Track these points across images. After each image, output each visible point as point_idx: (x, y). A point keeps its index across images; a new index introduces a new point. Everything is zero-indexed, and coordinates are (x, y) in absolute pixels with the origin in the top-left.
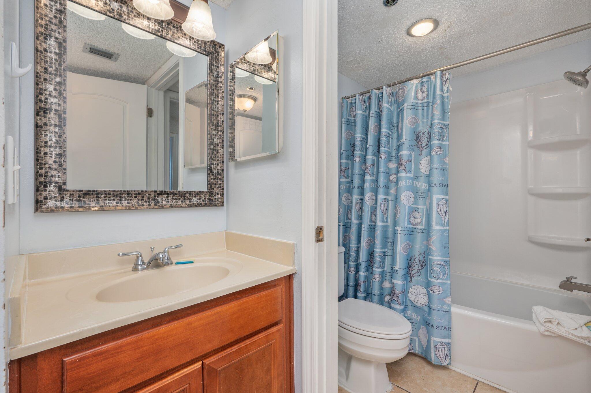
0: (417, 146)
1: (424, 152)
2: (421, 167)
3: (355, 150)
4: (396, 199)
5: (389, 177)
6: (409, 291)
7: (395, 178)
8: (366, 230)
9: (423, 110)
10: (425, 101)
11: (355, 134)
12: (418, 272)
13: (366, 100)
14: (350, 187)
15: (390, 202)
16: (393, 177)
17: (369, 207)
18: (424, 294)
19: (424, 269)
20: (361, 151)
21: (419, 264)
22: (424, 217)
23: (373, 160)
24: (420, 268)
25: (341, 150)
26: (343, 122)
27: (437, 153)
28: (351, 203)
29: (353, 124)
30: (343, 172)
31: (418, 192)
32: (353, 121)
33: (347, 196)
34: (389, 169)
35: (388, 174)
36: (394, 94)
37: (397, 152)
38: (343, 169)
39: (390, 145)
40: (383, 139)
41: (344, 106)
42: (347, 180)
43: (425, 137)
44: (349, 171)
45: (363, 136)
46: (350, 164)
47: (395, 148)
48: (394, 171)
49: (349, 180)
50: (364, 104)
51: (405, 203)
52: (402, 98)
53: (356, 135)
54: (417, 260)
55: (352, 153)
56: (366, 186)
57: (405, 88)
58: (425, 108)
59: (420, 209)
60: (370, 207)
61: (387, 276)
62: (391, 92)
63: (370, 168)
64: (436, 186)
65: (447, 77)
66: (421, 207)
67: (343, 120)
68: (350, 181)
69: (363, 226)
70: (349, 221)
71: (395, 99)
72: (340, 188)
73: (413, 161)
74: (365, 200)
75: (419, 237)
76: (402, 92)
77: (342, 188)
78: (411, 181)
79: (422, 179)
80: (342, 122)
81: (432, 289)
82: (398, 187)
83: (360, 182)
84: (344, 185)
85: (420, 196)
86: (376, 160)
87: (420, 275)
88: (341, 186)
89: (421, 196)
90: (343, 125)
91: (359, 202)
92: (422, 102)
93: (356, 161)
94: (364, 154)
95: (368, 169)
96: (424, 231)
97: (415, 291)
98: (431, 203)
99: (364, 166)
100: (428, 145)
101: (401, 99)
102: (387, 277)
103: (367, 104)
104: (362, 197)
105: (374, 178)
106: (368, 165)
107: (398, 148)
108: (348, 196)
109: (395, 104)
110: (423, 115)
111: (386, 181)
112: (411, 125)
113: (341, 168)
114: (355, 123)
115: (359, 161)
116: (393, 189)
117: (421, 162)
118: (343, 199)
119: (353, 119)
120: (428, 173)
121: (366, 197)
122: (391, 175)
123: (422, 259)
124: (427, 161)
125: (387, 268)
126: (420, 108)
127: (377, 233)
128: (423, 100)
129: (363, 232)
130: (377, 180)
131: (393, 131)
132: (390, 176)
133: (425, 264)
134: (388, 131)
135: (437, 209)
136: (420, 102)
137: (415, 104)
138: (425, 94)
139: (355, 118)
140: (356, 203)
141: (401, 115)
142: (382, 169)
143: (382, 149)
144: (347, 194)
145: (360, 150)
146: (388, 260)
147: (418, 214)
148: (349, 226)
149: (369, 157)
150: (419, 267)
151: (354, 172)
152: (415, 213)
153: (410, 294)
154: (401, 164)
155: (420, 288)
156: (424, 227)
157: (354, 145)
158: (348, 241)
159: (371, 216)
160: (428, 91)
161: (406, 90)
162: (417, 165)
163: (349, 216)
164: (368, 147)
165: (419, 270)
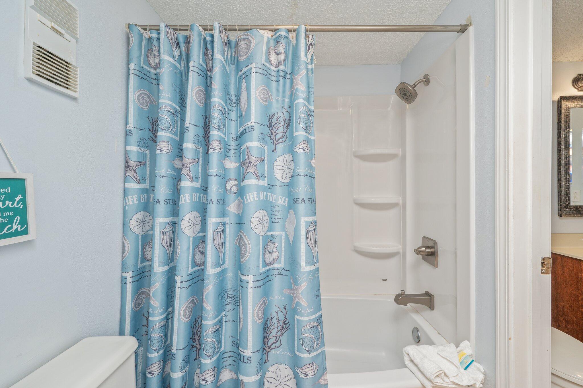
0: (270, 137)
1: (280, 147)
2: (276, 171)
3: (159, 129)
4: (240, 223)
5: (226, 184)
6: (265, 377)
7: (235, 185)
8: (185, 285)
9: (278, 81)
10: (282, 67)
11: (158, 98)
12: (277, 340)
13: (181, 40)
14: (148, 198)
15: (227, 226)
16: (231, 185)
17: (189, 240)
18: (289, 377)
19: (286, 334)
20: (171, 133)
21: (277, 327)
22: (283, 249)
23: (197, 151)
24: (279, 334)
25: (128, 126)
26: (132, 71)
27: (304, 150)
28: (152, 229)
29: (155, 82)
30: (133, 169)
31: (274, 209)
32: (154, 77)
33: (141, 218)
34: (225, 169)
35: (224, 178)
36: (233, 45)
37: (237, 143)
38: (132, 163)
39: (226, 130)
40: (216, 115)
41: (134, 40)
42: (142, 186)
43: (280, 125)
44: (146, 169)
45: (175, 105)
46: (148, 155)
47: (233, 136)
48: (232, 174)
49: (146, 186)
50: (176, 47)
51: (257, 231)
52: (245, 55)
53: (160, 101)
54: (274, 321)
55: (151, 134)
56: (183, 200)
57: (250, 38)
58: (281, 79)
59: (275, 236)
60: (191, 239)
61: (226, 359)
62: (226, 41)
63: (192, 166)
64: (305, 203)
65: (310, 41)
66: (278, 233)
67: (132, 66)
68: (148, 187)
69: (178, 279)
70: (148, 263)
71: (233, 55)
72: (126, 203)
73: (266, 160)
74: (183, 227)
75: (277, 282)
76: (245, 45)
77: (131, 203)
78: (264, 192)
79: (278, 190)
80: (128, 70)
81: (304, 371)
82: (246, 202)
83: (171, 192)
84: (134, 197)
85: (276, 217)
86: (201, 152)
87: (280, 345)
88: (126, 198)
89: (278, 215)
90: (132, 77)
91: (169, 230)
92: (277, 69)
93: (161, 151)
94: (178, 139)
95: (186, 167)
96: (283, 272)
97: (274, 375)
98: (297, 230)
99: (178, 163)
100: (285, 138)
101: (243, 56)
102: (225, 362)
103: (183, 49)
104: (174, 219)
105: (198, 185)
106: (186, 161)
107: (240, 137)
108: (145, 216)
109: (232, 64)
110: (278, 90)
111: (222, 192)
112: (262, 100)
113: (127, 162)
114: (158, 80)
115: (168, 151)
116: (232, 205)
117: (276, 163)
118: (133, 224)
119: (153, 71)
120: (287, 181)
121: (184, 222)
122: (229, 180)
123: (282, 318)
124: (284, 162)
125: (227, 345)
126: (274, 79)
127: (208, 289)
128: (278, 66)
129: (178, 291)
130: (205, 189)
131: (230, 107)
132: (227, 182)
133: (287, 326)
134: (224, 105)
135: (307, 238)
136: (273, 68)
137: (266, 69)
138: (282, 57)
139: (158, 71)
140: (162, 233)
141: (244, 81)
142: (214, 169)
143: (214, 133)
144: (141, 213)
145: (170, 130)
146: (227, 330)
147: (273, 245)
148: (147, 274)
149: (189, 146)
150: (278, 331)
151: (156, 171)
152: (270, 244)
153: (266, 382)
154: (250, 163)
155: (282, 367)
156: (283, 266)
157: (156, 122)
158: (144, 302)
159: (194, 256)
160: (286, 52)
161: (254, 43)
162: (271, 167)
163: (148, 254)
164: (186, 126)
165: (278, 337)
